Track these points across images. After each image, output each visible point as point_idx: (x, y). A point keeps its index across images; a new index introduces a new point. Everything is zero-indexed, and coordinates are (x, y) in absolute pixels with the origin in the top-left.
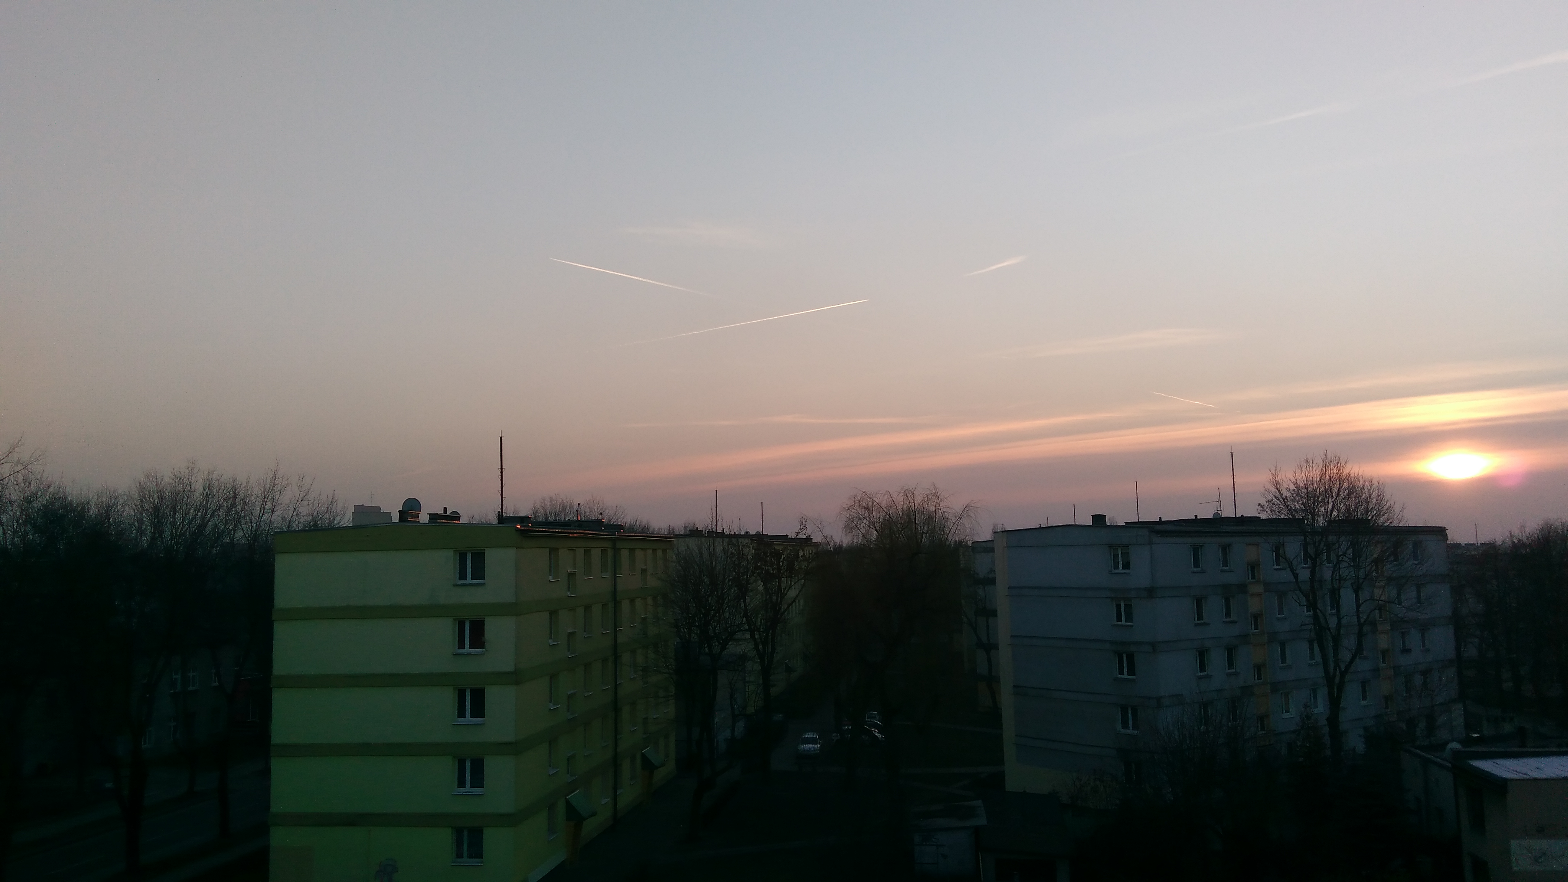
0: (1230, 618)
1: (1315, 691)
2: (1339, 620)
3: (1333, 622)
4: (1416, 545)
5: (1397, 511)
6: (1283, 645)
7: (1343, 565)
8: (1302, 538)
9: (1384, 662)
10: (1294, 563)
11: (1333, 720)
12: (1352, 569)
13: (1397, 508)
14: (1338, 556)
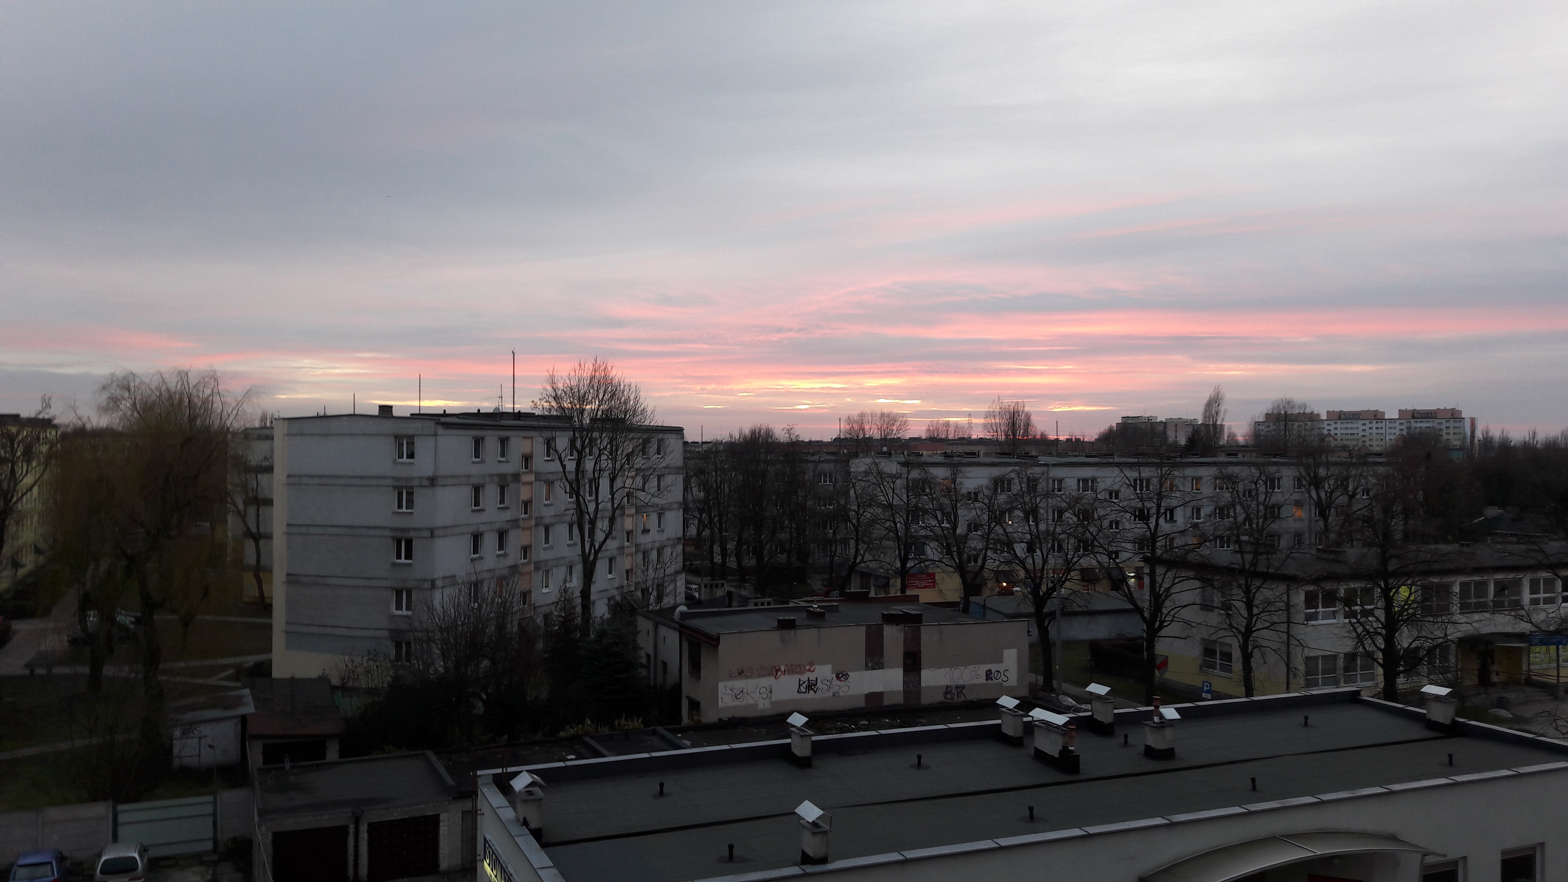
0: (504, 504)
1: (571, 568)
2: (597, 505)
3: (592, 507)
4: (660, 442)
5: (649, 413)
6: (547, 528)
7: (603, 457)
8: (572, 433)
9: (628, 541)
10: (563, 456)
11: (585, 594)
12: (609, 461)
13: (649, 410)
14: (600, 450)
